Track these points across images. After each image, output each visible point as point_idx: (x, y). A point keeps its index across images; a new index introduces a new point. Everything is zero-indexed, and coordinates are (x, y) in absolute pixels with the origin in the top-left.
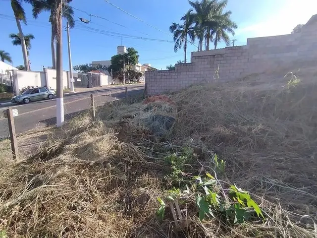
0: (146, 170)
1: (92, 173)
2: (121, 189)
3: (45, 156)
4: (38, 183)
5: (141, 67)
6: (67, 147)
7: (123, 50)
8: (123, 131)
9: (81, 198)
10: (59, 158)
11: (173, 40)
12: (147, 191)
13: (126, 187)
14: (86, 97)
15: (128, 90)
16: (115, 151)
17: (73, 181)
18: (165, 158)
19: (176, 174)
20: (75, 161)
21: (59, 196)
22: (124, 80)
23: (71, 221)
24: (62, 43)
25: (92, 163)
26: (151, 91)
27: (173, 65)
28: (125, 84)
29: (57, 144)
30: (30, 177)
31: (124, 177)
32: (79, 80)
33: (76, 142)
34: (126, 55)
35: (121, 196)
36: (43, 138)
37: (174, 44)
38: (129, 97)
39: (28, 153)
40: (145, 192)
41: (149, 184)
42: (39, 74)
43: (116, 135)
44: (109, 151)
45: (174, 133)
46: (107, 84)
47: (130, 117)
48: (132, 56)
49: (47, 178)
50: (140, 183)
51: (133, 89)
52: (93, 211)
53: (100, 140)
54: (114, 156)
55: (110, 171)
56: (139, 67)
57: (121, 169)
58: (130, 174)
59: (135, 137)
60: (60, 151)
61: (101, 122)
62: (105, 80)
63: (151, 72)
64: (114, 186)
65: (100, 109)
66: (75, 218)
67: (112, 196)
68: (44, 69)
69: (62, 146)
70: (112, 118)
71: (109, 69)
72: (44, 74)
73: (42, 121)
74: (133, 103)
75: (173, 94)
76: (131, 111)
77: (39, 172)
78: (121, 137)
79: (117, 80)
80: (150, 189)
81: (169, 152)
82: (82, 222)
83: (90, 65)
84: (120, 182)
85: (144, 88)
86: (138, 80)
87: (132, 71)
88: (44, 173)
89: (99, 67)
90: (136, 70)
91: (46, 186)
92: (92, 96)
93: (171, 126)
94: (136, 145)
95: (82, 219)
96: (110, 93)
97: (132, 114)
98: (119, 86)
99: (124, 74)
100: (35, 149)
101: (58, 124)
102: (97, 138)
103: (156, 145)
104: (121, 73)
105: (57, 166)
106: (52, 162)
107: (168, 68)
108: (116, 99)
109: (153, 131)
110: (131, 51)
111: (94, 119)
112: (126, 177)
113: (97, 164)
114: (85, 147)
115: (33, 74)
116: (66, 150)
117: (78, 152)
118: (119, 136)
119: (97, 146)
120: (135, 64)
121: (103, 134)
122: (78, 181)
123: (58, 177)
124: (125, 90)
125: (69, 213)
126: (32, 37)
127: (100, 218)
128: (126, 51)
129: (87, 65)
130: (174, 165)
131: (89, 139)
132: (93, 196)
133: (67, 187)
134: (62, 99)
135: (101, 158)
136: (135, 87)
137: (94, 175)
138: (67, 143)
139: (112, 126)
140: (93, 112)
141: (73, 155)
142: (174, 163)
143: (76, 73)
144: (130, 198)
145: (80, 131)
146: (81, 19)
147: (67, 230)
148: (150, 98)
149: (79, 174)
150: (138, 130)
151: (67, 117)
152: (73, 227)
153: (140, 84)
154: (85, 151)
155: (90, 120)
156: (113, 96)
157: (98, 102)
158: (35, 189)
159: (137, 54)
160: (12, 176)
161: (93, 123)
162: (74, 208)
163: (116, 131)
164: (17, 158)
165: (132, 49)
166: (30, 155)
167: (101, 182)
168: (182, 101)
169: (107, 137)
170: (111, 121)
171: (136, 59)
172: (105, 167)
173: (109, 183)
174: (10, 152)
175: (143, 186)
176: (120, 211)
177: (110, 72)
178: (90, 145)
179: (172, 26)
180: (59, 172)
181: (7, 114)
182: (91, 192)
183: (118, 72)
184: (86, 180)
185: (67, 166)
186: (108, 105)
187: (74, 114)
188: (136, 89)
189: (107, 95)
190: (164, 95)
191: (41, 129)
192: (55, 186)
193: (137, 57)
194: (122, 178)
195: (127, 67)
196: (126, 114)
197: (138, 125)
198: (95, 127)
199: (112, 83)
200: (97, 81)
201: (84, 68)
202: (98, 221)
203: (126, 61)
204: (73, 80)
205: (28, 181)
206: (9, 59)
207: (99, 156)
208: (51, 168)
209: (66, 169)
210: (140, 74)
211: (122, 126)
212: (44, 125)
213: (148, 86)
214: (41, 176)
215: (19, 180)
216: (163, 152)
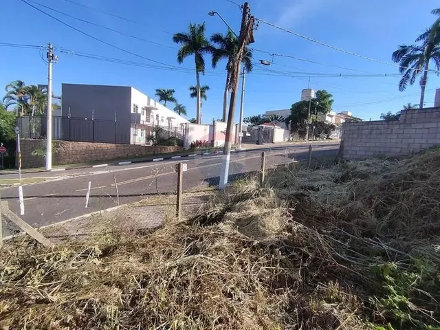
0: (333, 275)
1: (254, 257)
2: (292, 293)
3: (206, 221)
4: (195, 251)
5: (334, 118)
6: (228, 214)
7: (310, 94)
8: (301, 208)
9: (238, 285)
10: (218, 226)
11: (399, 72)
12: (335, 311)
13: (300, 292)
14: (257, 156)
15: (313, 149)
16: (287, 233)
17: (231, 261)
18: (370, 265)
19: (394, 301)
20: (235, 234)
21: (214, 274)
22: (307, 135)
23: (225, 310)
24: (236, 92)
25: (256, 242)
26: (350, 152)
27: (394, 113)
28: (307, 141)
29: (218, 209)
30: (188, 241)
31: (298, 276)
32: (248, 135)
33: (239, 210)
34: (314, 100)
35: (292, 304)
36: (205, 199)
37: (400, 78)
38: (311, 160)
39: (189, 213)
40: (332, 311)
41: (338, 300)
42: (208, 127)
43: (290, 211)
44: (280, 232)
45: (391, 225)
46: (283, 140)
47: (312, 188)
48: (322, 102)
49: (205, 247)
50: (322, 292)
51: (320, 149)
52: (251, 309)
53: (269, 214)
54: (285, 241)
55: (278, 261)
56: (332, 116)
57: (295, 262)
58: (307, 274)
59: (318, 219)
60: (220, 218)
61: (271, 190)
62: (280, 135)
63: (352, 125)
64: (283, 285)
65: (271, 172)
66: (231, 310)
67: (278, 298)
68: (214, 122)
69: (223, 212)
70: (285, 186)
71: (287, 121)
72: (213, 127)
73: (206, 180)
74: (318, 168)
75: (391, 159)
76: (315, 180)
77: (197, 238)
78: (297, 216)
79: (297, 135)
80: (340, 309)
81: (378, 258)
82: (238, 319)
83: (263, 115)
84: (291, 281)
85: (338, 147)
86: (328, 136)
87: (320, 123)
88: (201, 240)
89: (274, 119)
90: (326, 121)
91: (202, 256)
92: (263, 155)
93: (386, 213)
94: (320, 232)
95: (239, 314)
96: (286, 152)
97: (316, 185)
98: (297, 143)
99: (308, 128)
100: (196, 210)
101: (220, 186)
102: (265, 210)
103: (355, 239)
104: (303, 126)
105: (216, 236)
106: (210, 230)
107: (384, 117)
108: (293, 161)
109: (352, 215)
110: (322, 95)
111: (262, 185)
112: (300, 276)
113: (262, 245)
114: (247, 220)
115: (203, 127)
116: (226, 218)
117: (240, 224)
118: (294, 214)
119: (263, 221)
120: (325, 113)
121: (272, 207)
122: (236, 262)
123: (216, 249)
124: (308, 150)
125: (224, 300)
126: (208, 88)
127: (260, 322)
128: (313, 95)
129: (259, 116)
130: (391, 283)
131: (254, 210)
132: (254, 288)
133: (224, 266)
134: (228, 157)
135: (267, 239)
136: (323, 146)
137: (256, 259)
138: (229, 209)
139: (288, 198)
140: (262, 175)
141: (234, 226)
142: (391, 279)
143: (245, 125)
144: (304, 311)
145: (244, 197)
146: (262, 61)
147: (220, 321)
148: (348, 164)
149: (238, 252)
150: (324, 210)
151: (231, 178)
152: (227, 320)
153: (331, 141)
154: (247, 224)
155: (256, 185)
156: (291, 156)
157: (270, 163)
158: (192, 256)
159: (330, 99)
160: (173, 235)
161: (262, 189)
162: (230, 296)
163: (291, 205)
164: (180, 216)
165: (324, 91)
166: (191, 216)
167: (264, 272)
168: (412, 173)
169: (277, 212)
170: (284, 191)
171: (328, 106)
172: (272, 253)
173: (276, 277)
174: (174, 209)
175: (329, 301)
176: (289, 325)
177: (287, 126)
178: (254, 218)
179: (398, 51)
180: (217, 244)
181: (178, 168)
182: (251, 281)
183: (298, 124)
184: (246, 264)
185: (226, 239)
186: (282, 168)
187: (240, 175)
188: (324, 148)
189: (281, 155)
190: (375, 161)
191: (203, 189)
192: (212, 259)
193: (330, 102)
194: (294, 276)
195: (314, 117)
196: (307, 184)
197: (325, 202)
198: (263, 196)
199: (289, 139)
200: (269, 136)
201: (256, 120)
203: (313, 109)
204: (241, 135)
205: (187, 245)
206: (184, 112)
207: (264, 235)
208: (209, 236)
209: (225, 242)
210: (332, 127)
211: (299, 199)
212: (207, 184)
213: (345, 144)
214: (199, 244)
215: (179, 241)
216: (367, 254)
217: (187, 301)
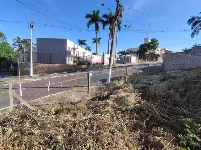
0: (160, 124)
1: (123, 115)
2: (141, 132)
3: (101, 99)
4: (96, 112)
5: (159, 51)
6: (111, 96)
7: (148, 41)
8: (144, 93)
9: (116, 128)
10: (107, 101)
11: (191, 29)
12: (162, 141)
13: (145, 132)
14: (124, 69)
15: (150, 66)
16: (138, 104)
17: (113, 117)
18: (178, 120)
19: (190, 137)
20: (114, 105)
21: (105, 123)
22: (147, 59)
23: (110, 139)
24: (114, 41)
25: (124, 109)
26: (167, 67)
27: (188, 48)
28: (147, 62)
29: (106, 93)
30: (93, 108)
31: (144, 124)
32: (119, 59)
33: (116, 94)
34: (150, 43)
35: (141, 137)
36: (100, 89)
37: (192, 32)
38: (149, 71)
39: (93, 95)
40: (160, 140)
41: (163, 136)
42: (101, 56)
43: (140, 94)
44: (135, 104)
45: (188, 101)
46: (135, 62)
47: (150, 84)
48: (154, 44)
49: (101, 111)
50: (155, 132)
51: (153, 66)
52: (122, 139)
53: (130, 96)
54: (137, 108)
55: (135, 117)
56: (158, 50)
57: (142, 118)
58: (148, 123)
59: (153, 98)
60: (107, 97)
61: (131, 85)
62: (134, 59)
63: (168, 55)
64: (137, 128)
65: (130, 77)
66: (113, 139)
67: (134, 134)
68: (104, 54)
69: (109, 95)
70: (137, 83)
71: (137, 53)
72: (103, 56)
73: (101, 80)
74: (152, 75)
75: (187, 70)
76: (151, 80)
77: (97, 106)
78: (143, 97)
79: (142, 59)
80: (164, 140)
81: (182, 116)
82: (117, 143)
83: (126, 50)
84: (141, 127)
85: (161, 65)
86: (157, 60)
87: (153, 54)
88: (99, 107)
89: (131, 52)
90: (156, 53)
91: (100, 114)
92: (126, 69)
93: (185, 95)
94: (154, 104)
95: (117, 141)
96: (137, 67)
97: (151, 82)
98: (142, 63)
99: (147, 56)
100: (96, 94)
101: (107, 83)
102: (128, 94)
103: (170, 107)
104: (145, 55)
105: (106, 105)
106: (102, 103)
107: (183, 51)
108: (141, 71)
109: (169, 96)
110: (154, 41)
111: (126, 82)
112: (145, 124)
113: (127, 110)
114: (120, 98)
115: (99, 56)
116: (110, 98)
117: (116, 100)
118: (142, 96)
119: (127, 99)
120: (156, 49)
121: (131, 92)
122: (115, 117)
123: (106, 111)
124: (147, 66)
125: (110, 134)
126: (100, 38)
127: (127, 145)
128: (149, 41)
129: (124, 51)
130: (188, 129)
131: (123, 94)
132: (123, 129)
133: (110, 119)
134: (111, 70)
135: (129, 107)
136: (154, 64)
137: (124, 116)
138: (111, 94)
139: (138, 88)
140: (126, 78)
141: (114, 101)
142: (189, 126)
143: (118, 55)
144: (147, 140)
145: (118, 88)
146: (126, 26)
147: (109, 144)
148: (166, 72)
149: (116, 113)
150: (155, 94)
151: (112, 79)
152: (112, 144)
153: (158, 62)
154: (120, 100)
155: (124, 82)
156: (139, 69)
157: (130, 72)
158: (95, 115)
159: (158, 42)
160: (86, 105)
161: (126, 84)
162: (113, 133)
163: (140, 92)
164: (89, 97)
165: (154, 39)
166: (94, 96)
167: (128, 122)
168: (198, 77)
169: (134, 95)
170: (137, 85)
171: (157, 45)
172: (131, 114)
173: (134, 125)
174: (86, 93)
175: (159, 136)
176: (140, 147)
177: (137, 55)
178: (123, 97)
180: (106, 109)
181: (88, 75)
182: (122, 126)
183: (143, 54)
184: (120, 118)
185: (110, 107)
186: (135, 75)
187: (116, 78)
188: (155, 65)
189: (135, 69)
190: (179, 71)
191: (99, 85)
192: (104, 116)
193: (158, 44)
194: (142, 124)
195: (150, 51)
196: (147, 82)
197: (156, 90)
198: (127, 87)
199: (138, 61)
200: (129, 60)
201: (123, 53)
202: (125, 147)
203: (149, 47)
204: (116, 59)
205: (93, 110)
206: (90, 50)
207: (128, 105)
208: (103, 106)
209: (110, 108)
210: (159, 56)
211: (144, 89)
212: (101, 82)
213: (165, 63)
214: (98, 109)
215: (89, 108)
216: (177, 114)
217: (94, 134)
